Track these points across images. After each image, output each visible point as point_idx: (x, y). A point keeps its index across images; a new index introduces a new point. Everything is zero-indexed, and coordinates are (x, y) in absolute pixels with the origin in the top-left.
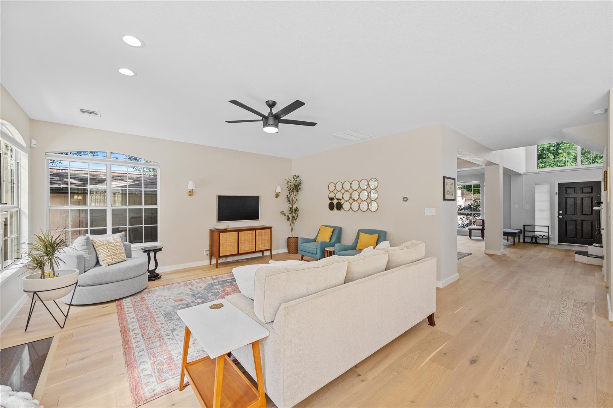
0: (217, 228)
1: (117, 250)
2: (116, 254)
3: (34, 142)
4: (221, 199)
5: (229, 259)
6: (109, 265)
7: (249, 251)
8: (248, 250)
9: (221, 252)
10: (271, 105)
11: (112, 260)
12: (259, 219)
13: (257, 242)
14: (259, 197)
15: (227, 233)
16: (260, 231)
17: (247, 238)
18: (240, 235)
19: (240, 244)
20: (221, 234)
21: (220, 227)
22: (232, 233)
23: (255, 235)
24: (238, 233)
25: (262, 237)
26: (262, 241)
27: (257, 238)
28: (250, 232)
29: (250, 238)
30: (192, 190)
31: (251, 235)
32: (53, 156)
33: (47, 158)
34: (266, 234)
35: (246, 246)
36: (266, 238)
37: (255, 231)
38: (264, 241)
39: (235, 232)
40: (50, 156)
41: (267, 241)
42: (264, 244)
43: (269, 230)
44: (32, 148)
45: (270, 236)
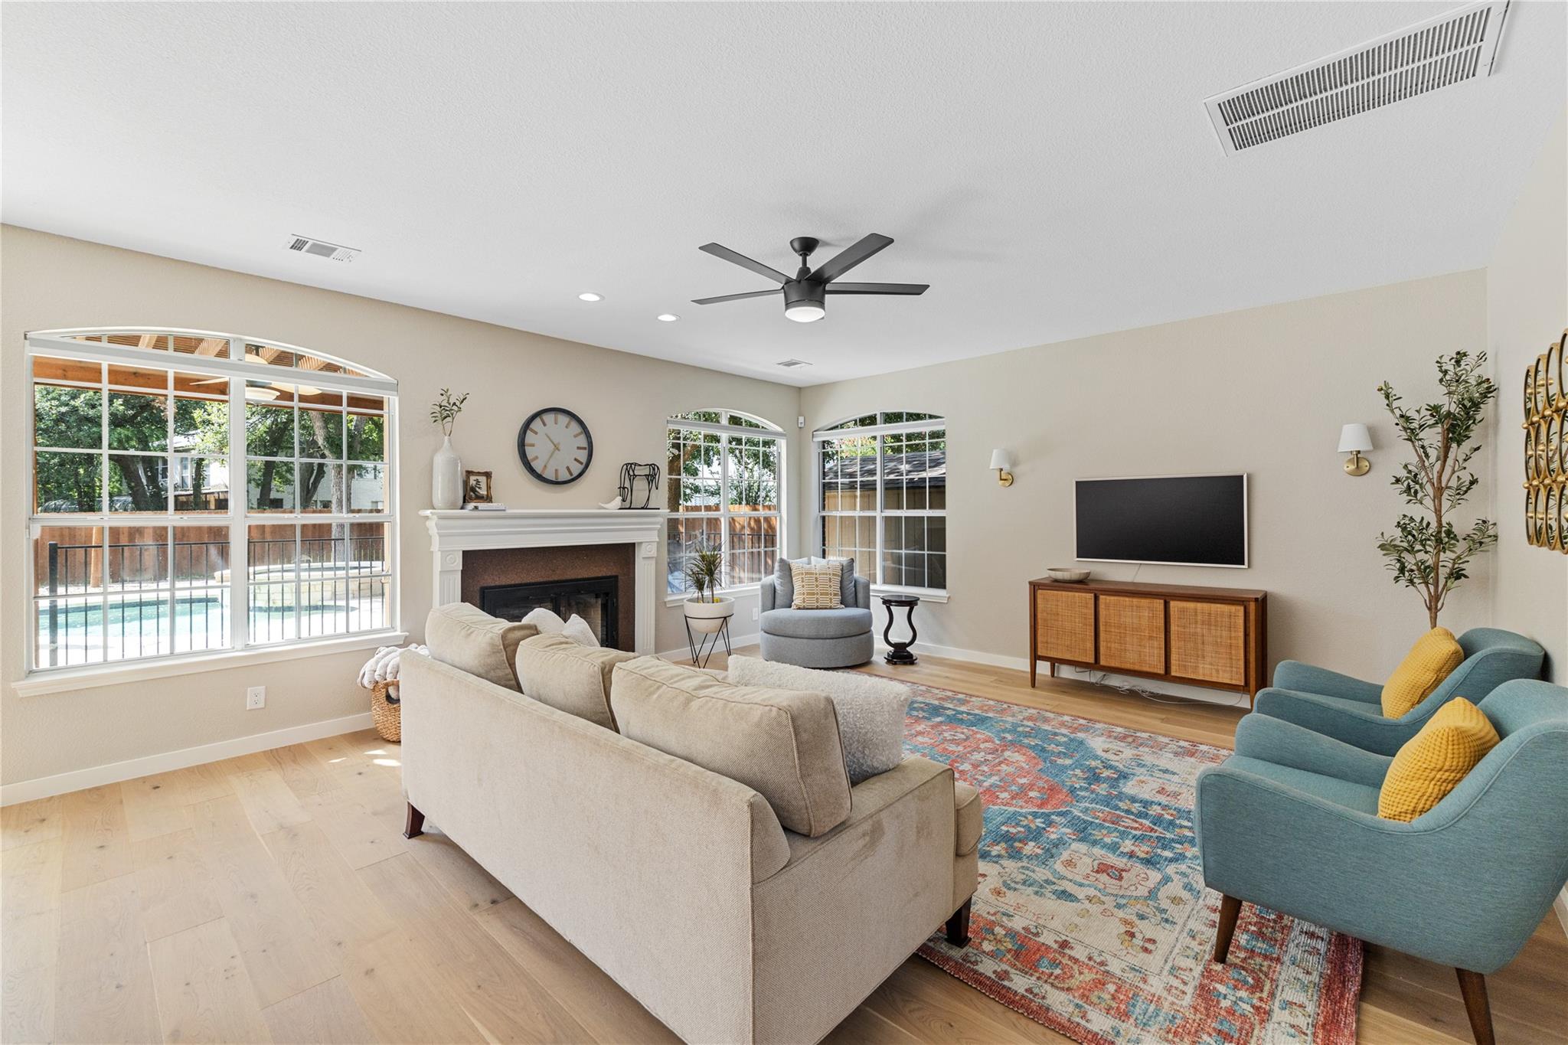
0: (1054, 577)
1: (817, 586)
2: (813, 594)
3: (801, 419)
4: (1086, 491)
5: (1115, 681)
6: (799, 609)
7: (1137, 668)
8: (1134, 663)
9: (1039, 645)
10: (807, 246)
11: (804, 602)
12: (1246, 566)
13: (1173, 643)
14: (1242, 476)
15: (1060, 593)
16: (1191, 605)
17: (1128, 620)
18: (1102, 606)
19: (1102, 635)
20: (1039, 592)
21: (1066, 576)
22: (1077, 594)
23: (1162, 616)
24: (1096, 598)
25: (1199, 630)
26: (1200, 646)
27: (1173, 628)
28: (1145, 602)
29: (1145, 622)
30: (1001, 470)
31: (1147, 614)
32: (821, 436)
33: (815, 440)
34: (1216, 621)
35: (1129, 647)
36: (1221, 637)
37: (1162, 601)
38: (1208, 648)
39: (1083, 594)
40: (817, 436)
41: (1224, 650)
42: (1208, 660)
43: (1233, 608)
44: (800, 428)
45: (1241, 634)
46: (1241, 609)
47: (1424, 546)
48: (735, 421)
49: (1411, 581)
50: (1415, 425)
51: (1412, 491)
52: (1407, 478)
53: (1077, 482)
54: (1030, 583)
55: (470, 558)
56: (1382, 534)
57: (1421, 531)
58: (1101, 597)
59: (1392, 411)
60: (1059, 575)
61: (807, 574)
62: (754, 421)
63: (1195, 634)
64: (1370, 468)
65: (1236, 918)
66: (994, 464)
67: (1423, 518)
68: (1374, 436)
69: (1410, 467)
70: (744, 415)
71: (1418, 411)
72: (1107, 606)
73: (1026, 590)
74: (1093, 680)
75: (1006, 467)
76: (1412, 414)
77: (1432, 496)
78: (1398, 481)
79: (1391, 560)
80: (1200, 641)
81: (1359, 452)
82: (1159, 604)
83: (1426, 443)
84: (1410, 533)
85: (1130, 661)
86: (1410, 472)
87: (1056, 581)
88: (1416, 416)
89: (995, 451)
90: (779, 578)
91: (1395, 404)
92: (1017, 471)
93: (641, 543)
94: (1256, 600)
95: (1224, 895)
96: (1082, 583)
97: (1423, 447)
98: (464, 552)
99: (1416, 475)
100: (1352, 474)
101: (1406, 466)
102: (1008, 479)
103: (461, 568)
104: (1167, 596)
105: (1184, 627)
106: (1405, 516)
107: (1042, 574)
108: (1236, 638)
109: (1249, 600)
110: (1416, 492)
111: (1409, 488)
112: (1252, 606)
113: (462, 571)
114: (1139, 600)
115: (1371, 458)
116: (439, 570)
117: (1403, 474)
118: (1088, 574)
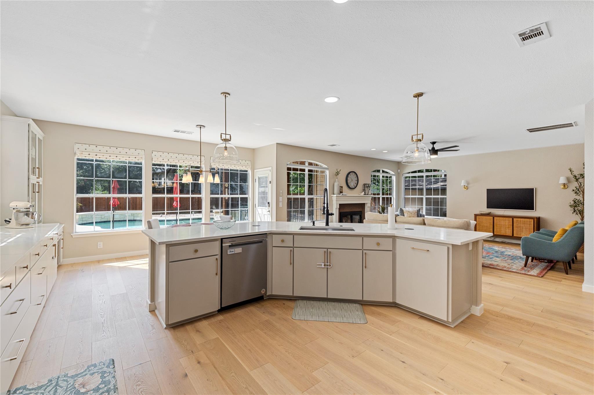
1: (411, 215)
3: (399, 170)
4: (489, 191)
5: (498, 240)
7: (504, 235)
12: (534, 210)
13: (515, 228)
14: (533, 189)
15: (483, 217)
16: (519, 219)
17: (502, 223)
18: (495, 220)
19: (495, 227)
20: (477, 216)
21: (485, 213)
22: (488, 217)
23: (512, 222)
24: (493, 218)
25: (522, 225)
26: (522, 229)
27: (515, 225)
28: (507, 219)
29: (507, 224)
30: (465, 186)
31: (507, 222)
32: (405, 175)
33: (403, 176)
34: (526, 223)
35: (502, 230)
36: (527, 227)
37: (512, 219)
38: (524, 229)
39: (490, 217)
40: (404, 175)
41: (528, 230)
42: (524, 232)
43: (530, 220)
44: (399, 173)
45: (533, 226)
46: (533, 220)
47: (579, 205)
48: (383, 172)
49: (577, 214)
50: (577, 178)
51: (577, 193)
52: (576, 190)
53: (487, 189)
54: (475, 214)
55: (341, 205)
56: (570, 203)
57: (578, 202)
58: (495, 218)
59: (572, 174)
60: (483, 213)
61: (408, 212)
62: (388, 172)
63: (521, 226)
64: (568, 186)
65: (528, 260)
66: (463, 184)
67: (579, 199)
68: (568, 180)
69: (577, 187)
70: (385, 170)
71: (578, 175)
72: (497, 220)
73: (474, 216)
74: (491, 240)
75: (466, 185)
76: (577, 175)
77: (582, 194)
78: (573, 190)
79: (572, 209)
80: (522, 228)
81: (564, 183)
82: (511, 219)
83: (581, 182)
84: (576, 203)
85: (503, 233)
86: (577, 188)
87: (482, 214)
88: (577, 176)
89: (463, 181)
90: (400, 213)
91: (573, 173)
92: (469, 186)
93: (367, 203)
94: (537, 218)
95: (526, 256)
96: (489, 214)
97: (580, 183)
98: (339, 204)
99: (578, 189)
100: (563, 188)
101: (576, 187)
102: (466, 188)
103: (339, 207)
104: (513, 217)
105: (518, 225)
106: (575, 199)
107: (478, 212)
108: (531, 227)
109: (535, 218)
110: (578, 193)
111: (576, 192)
112: (536, 219)
113: (339, 208)
114: (505, 218)
115: (568, 185)
116: (336, 207)
117: (575, 189)
118: (491, 212)
